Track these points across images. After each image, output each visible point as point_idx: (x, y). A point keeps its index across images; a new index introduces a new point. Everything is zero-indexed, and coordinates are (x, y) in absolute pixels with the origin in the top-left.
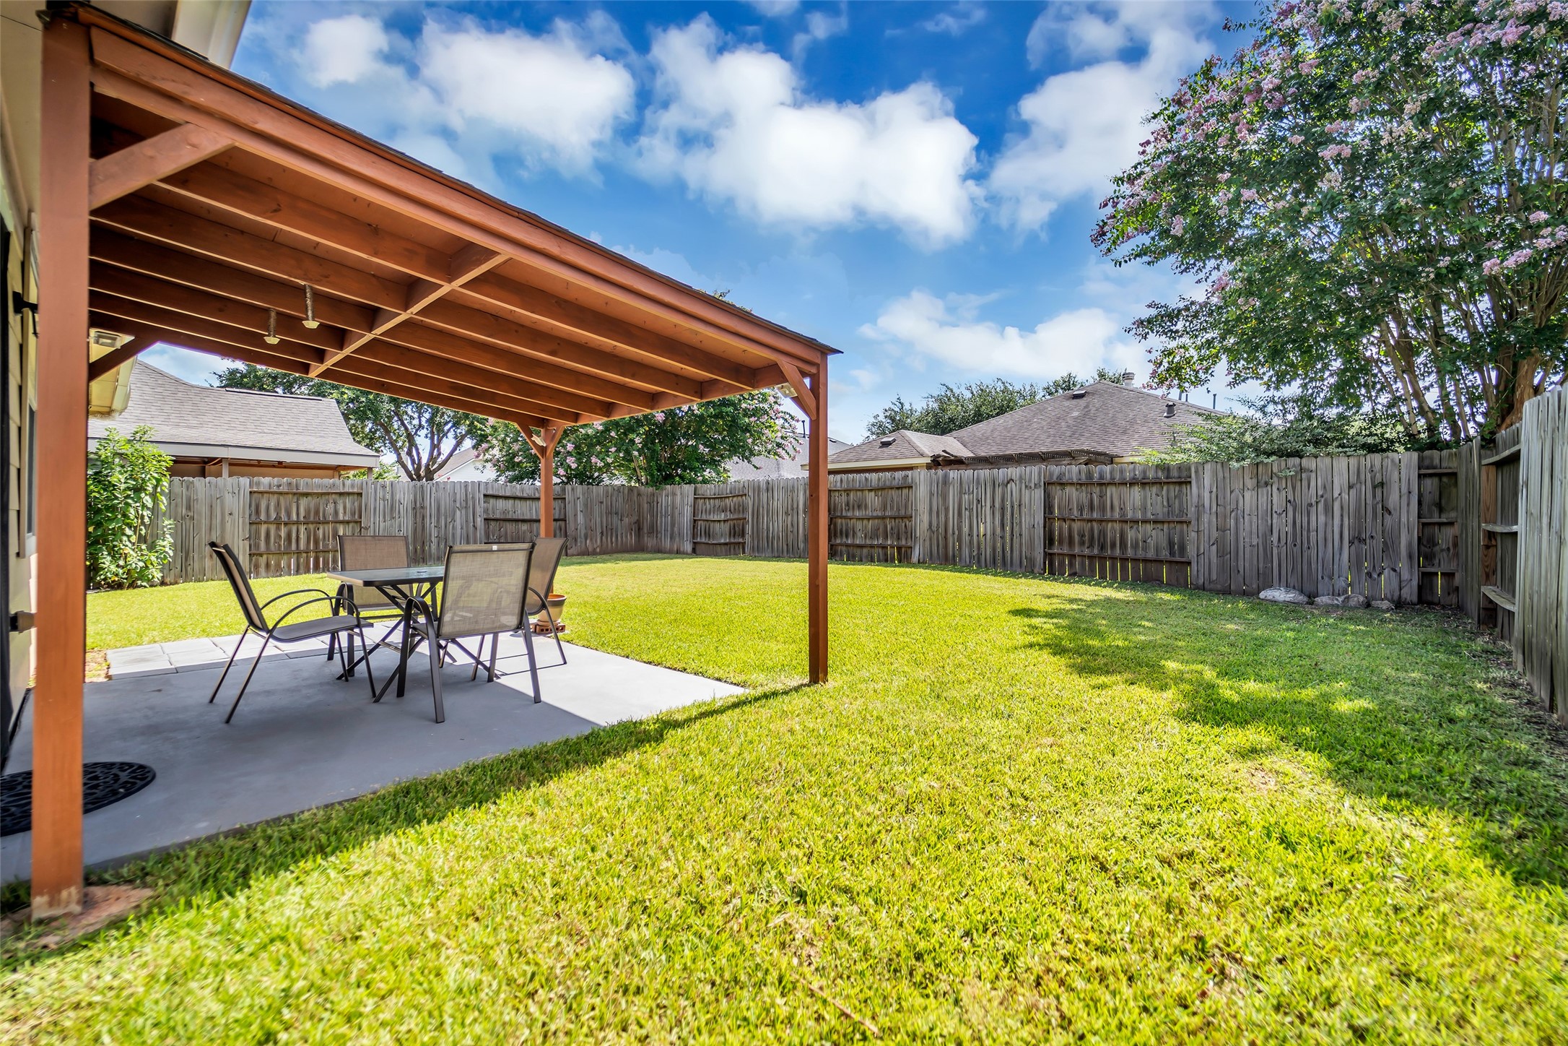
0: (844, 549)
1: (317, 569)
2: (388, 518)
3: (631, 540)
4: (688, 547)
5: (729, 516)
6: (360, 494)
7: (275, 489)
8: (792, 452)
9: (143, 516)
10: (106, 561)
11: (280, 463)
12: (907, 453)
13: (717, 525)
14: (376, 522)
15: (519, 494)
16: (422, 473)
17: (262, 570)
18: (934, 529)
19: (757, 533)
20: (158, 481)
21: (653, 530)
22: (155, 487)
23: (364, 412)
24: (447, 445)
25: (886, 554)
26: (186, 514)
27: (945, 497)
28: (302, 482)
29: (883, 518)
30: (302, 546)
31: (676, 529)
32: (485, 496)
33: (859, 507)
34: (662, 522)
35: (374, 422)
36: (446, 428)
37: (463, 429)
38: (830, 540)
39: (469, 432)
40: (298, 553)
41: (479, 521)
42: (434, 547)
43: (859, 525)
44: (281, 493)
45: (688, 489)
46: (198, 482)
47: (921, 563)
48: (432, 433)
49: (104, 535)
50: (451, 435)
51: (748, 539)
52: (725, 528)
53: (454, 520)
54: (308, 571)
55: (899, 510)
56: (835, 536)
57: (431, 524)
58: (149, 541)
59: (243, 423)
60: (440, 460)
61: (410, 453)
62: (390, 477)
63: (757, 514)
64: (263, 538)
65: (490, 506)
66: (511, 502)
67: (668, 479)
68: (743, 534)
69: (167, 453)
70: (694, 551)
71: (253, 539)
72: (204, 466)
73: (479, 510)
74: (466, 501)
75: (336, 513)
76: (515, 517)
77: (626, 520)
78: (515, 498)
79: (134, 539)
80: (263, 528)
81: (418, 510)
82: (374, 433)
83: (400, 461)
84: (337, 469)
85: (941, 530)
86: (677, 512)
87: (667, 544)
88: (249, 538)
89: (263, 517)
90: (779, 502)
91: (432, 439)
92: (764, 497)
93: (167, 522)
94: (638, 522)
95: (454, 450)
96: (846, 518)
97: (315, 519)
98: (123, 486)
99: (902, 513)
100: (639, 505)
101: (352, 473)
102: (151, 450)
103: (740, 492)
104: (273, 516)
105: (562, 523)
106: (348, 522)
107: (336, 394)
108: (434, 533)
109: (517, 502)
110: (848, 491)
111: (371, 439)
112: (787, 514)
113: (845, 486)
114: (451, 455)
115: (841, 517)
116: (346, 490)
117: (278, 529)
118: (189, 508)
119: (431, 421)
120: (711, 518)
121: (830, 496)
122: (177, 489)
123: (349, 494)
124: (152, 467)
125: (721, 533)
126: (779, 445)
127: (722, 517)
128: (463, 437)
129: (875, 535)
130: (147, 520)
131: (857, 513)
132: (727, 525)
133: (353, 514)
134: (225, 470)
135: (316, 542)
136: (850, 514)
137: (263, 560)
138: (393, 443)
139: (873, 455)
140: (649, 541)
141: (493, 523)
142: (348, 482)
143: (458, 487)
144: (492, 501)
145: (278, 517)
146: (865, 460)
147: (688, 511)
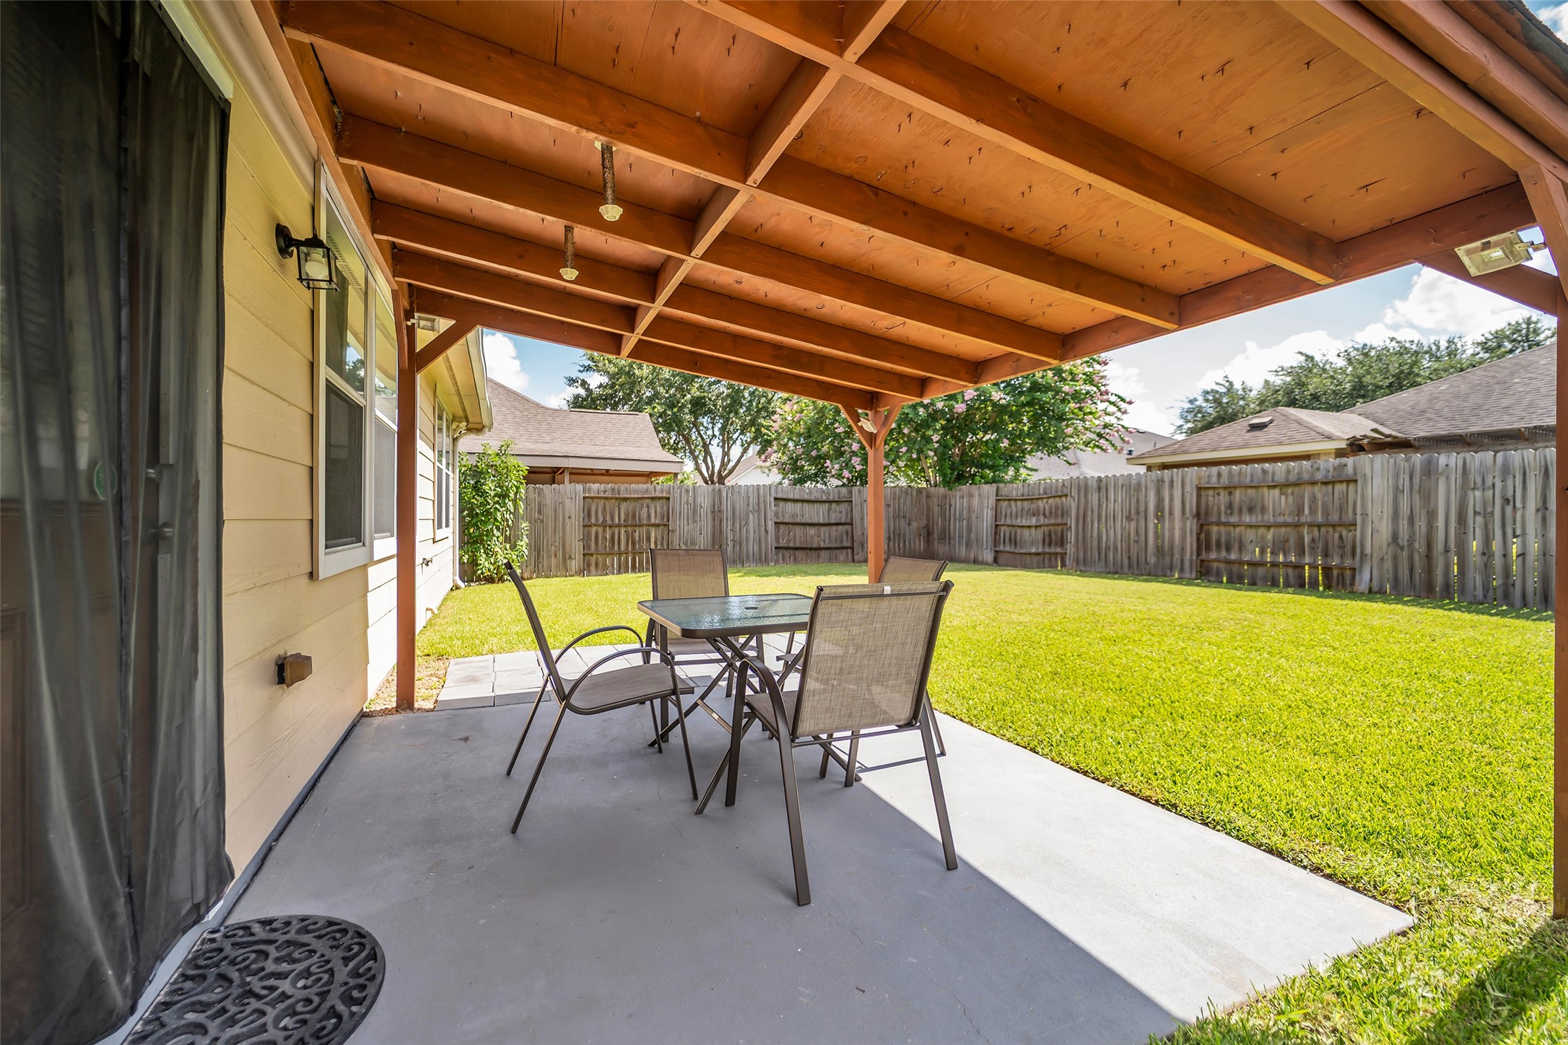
0: (1222, 566)
1: (634, 569)
2: (690, 522)
3: (920, 545)
4: (989, 556)
5: (1042, 520)
6: (668, 499)
7: (602, 495)
8: (1118, 443)
9: (507, 521)
10: (482, 560)
11: (607, 471)
12: (1298, 436)
13: (1026, 532)
14: (682, 527)
15: (806, 497)
16: (715, 479)
17: (593, 568)
18: (1403, 541)
19: (1083, 542)
20: (517, 488)
21: (945, 536)
22: (516, 494)
23: (670, 425)
24: (736, 451)
25: (1302, 577)
26: (538, 515)
27: (1427, 496)
28: (623, 487)
29: (1297, 525)
30: (623, 548)
31: (973, 535)
32: (776, 499)
33: (1251, 510)
34: (956, 527)
35: (678, 433)
36: (735, 436)
37: (749, 436)
38: (1199, 554)
39: (754, 439)
40: (620, 554)
41: (770, 525)
42: (730, 549)
43: (1250, 535)
44: (606, 498)
45: (989, 490)
46: (547, 488)
47: (1373, 594)
48: (723, 441)
49: (481, 535)
50: (739, 442)
51: (1070, 549)
52: (1038, 534)
53: (747, 523)
54: (627, 571)
55: (1326, 513)
56: (1208, 548)
57: (727, 526)
58: (512, 542)
59: (581, 438)
60: (730, 466)
61: (705, 461)
62: (689, 483)
63: (1083, 518)
64: (593, 540)
65: (780, 509)
66: (799, 505)
67: (961, 478)
68: (1062, 542)
69: (524, 465)
70: (996, 560)
71: (586, 539)
72: (553, 475)
73: (770, 514)
74: (758, 504)
75: (649, 516)
76: (803, 521)
77: (915, 524)
78: (803, 501)
79: (501, 539)
80: (594, 530)
81: (716, 513)
82: (678, 444)
83: (698, 468)
84: (649, 475)
85: (1420, 546)
86: (974, 516)
87: (962, 552)
88: (583, 539)
89: (593, 520)
90: (1116, 503)
91: (723, 447)
92: (1094, 498)
93: (524, 525)
94: (927, 526)
95: (742, 456)
96: (1226, 524)
97: (633, 522)
98: (492, 493)
99: (1335, 517)
100: (928, 509)
101: (662, 479)
102: (513, 461)
103: (1059, 492)
104: (601, 519)
105: (849, 527)
106: (659, 525)
107: (648, 409)
108: (730, 537)
109: (805, 505)
110: (1230, 489)
111: (675, 449)
112: (1129, 519)
113: (1225, 481)
114: (739, 461)
115: (1218, 524)
116: (658, 494)
117: (604, 531)
118: (540, 512)
119: (723, 430)
120: (1018, 522)
121: (1199, 496)
122: (532, 496)
123: (659, 498)
124: (513, 476)
125: (1032, 540)
126: (1100, 435)
127: (1034, 521)
128: (749, 444)
129: (1280, 546)
130: (510, 522)
131: (1247, 519)
132: (1040, 532)
133: (662, 518)
134: (567, 477)
135: (633, 544)
136: (1234, 519)
137: (593, 559)
138: (692, 452)
139: (1239, 441)
140: (941, 549)
141: (782, 527)
142: (658, 487)
143: (751, 490)
144: (782, 504)
145: (604, 521)
146: (1228, 448)
147: (988, 515)
